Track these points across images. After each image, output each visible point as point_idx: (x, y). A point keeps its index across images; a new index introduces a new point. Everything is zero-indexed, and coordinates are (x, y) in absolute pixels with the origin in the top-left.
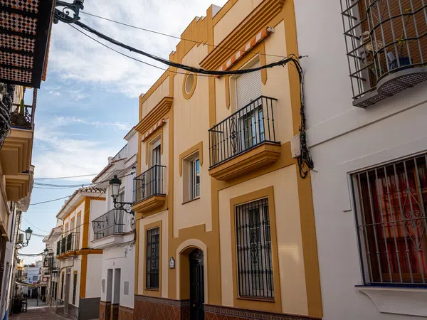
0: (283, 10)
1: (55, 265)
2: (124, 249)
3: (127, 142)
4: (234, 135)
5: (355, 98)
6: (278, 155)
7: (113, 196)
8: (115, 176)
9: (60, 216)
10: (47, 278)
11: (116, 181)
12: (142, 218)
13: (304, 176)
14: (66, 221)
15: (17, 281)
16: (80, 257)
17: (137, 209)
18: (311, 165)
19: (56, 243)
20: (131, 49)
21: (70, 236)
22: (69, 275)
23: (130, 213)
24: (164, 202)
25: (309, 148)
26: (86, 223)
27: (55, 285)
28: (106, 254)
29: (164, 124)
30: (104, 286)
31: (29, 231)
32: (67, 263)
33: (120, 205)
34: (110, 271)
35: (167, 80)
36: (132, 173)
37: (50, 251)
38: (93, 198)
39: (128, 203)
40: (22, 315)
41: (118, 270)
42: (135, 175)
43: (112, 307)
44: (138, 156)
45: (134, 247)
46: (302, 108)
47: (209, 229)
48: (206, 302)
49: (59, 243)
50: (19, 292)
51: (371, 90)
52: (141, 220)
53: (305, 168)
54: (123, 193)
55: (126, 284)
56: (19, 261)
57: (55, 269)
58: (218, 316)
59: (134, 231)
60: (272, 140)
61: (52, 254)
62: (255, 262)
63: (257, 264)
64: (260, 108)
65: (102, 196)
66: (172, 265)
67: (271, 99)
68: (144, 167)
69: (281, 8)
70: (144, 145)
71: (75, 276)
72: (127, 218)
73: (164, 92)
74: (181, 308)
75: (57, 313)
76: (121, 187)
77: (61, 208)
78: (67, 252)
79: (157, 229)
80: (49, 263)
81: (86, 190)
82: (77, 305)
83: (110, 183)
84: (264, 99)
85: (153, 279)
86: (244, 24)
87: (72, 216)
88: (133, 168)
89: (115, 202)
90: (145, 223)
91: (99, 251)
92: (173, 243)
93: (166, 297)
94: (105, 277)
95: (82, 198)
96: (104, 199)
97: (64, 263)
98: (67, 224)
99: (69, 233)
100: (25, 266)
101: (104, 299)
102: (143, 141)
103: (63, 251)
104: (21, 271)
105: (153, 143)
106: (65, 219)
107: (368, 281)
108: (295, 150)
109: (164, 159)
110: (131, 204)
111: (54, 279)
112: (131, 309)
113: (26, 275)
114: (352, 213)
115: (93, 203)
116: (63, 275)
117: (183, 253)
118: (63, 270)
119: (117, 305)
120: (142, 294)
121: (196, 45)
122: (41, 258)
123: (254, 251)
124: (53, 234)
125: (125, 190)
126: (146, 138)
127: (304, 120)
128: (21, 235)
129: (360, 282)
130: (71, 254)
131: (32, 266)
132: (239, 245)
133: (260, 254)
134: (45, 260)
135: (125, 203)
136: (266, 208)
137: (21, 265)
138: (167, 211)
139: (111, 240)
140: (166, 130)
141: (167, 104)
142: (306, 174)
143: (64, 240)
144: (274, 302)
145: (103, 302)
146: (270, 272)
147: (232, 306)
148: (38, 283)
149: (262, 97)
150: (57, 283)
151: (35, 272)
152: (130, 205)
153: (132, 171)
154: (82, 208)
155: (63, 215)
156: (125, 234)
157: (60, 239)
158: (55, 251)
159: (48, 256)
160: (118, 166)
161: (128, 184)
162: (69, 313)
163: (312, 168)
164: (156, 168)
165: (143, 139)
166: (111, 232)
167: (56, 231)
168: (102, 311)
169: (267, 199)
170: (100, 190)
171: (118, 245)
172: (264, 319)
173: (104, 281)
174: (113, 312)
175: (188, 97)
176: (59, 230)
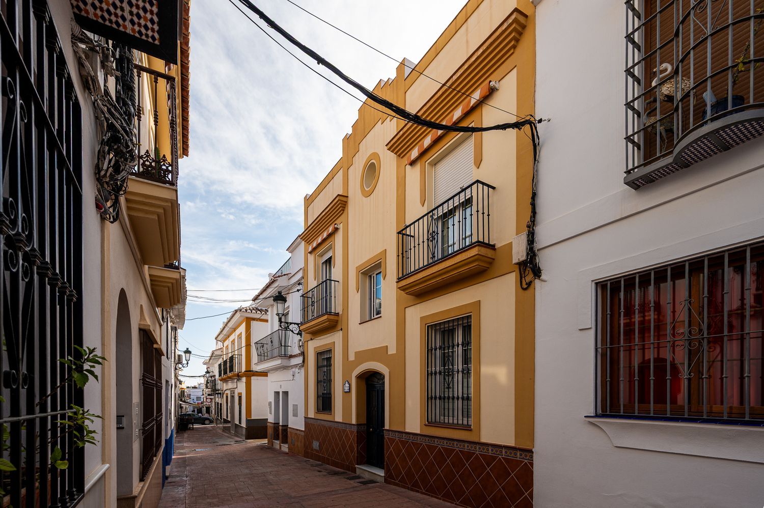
0: (519, 50)
1: (218, 387)
2: (291, 372)
3: (290, 255)
4: (432, 237)
5: (628, 172)
6: (491, 262)
7: (278, 314)
8: (280, 293)
9: (219, 338)
10: (211, 399)
11: (280, 298)
12: (311, 339)
13: (526, 286)
14: (226, 343)
15: (181, 400)
16: (244, 379)
17: (305, 330)
18: (537, 273)
19: (217, 366)
21: (232, 359)
22: (233, 397)
23: (297, 334)
24: (337, 322)
25: (538, 250)
26: (248, 345)
27: (219, 407)
28: (272, 377)
29: (336, 230)
30: (270, 408)
31: (188, 352)
32: (230, 385)
33: (285, 325)
34: (277, 393)
35: (340, 175)
36: (298, 290)
37: (211, 374)
38: (254, 319)
39: (295, 324)
40: (189, 432)
41: (286, 393)
42: (301, 292)
43: (280, 428)
44: (305, 270)
45: (303, 370)
46: (534, 196)
47: (392, 351)
48: (387, 427)
49: (220, 365)
50: (183, 411)
52: (310, 343)
53: (530, 277)
54: (288, 314)
55: (295, 406)
56: (181, 382)
57: (218, 390)
58: (402, 442)
59: (303, 354)
60: (486, 241)
61: (214, 376)
62: (449, 388)
63: (451, 390)
64: (468, 202)
65: (264, 317)
66: (347, 389)
67: (489, 186)
68: (312, 283)
69: (514, 47)
70: (311, 258)
71: (240, 398)
72: (294, 341)
73: (336, 189)
74: (357, 432)
75: (223, 431)
76: (287, 305)
77: (221, 326)
78: (229, 374)
79: (330, 351)
80: (212, 385)
81: (246, 310)
82: (244, 425)
83: (274, 300)
84: (480, 186)
86: (455, 78)
87: (231, 338)
88: (299, 284)
89: (280, 321)
90: (314, 345)
91: (264, 374)
92: (348, 366)
93: (340, 420)
94: (271, 398)
95: (242, 318)
96: (266, 321)
97: (227, 384)
98: (227, 346)
99: (230, 355)
100: (188, 387)
101: (271, 419)
102: (310, 253)
103: (225, 373)
104: (184, 391)
105: (322, 255)
106: (224, 341)
108: (519, 253)
109: (337, 272)
110: (298, 324)
111: (218, 400)
112: (302, 431)
113: (189, 396)
114: (592, 332)
115: (254, 324)
116: (227, 397)
117: (360, 377)
118: (226, 392)
119: (285, 427)
120: (313, 417)
121: (380, 122)
122: (202, 380)
123: (448, 376)
124: (213, 356)
125: (290, 309)
126: (314, 249)
127: (534, 212)
128: (179, 356)
129: (592, 413)
130: (234, 375)
131: (195, 388)
132: (430, 369)
133: (456, 379)
134: (207, 383)
135: (291, 323)
136: (467, 329)
137: (184, 386)
138: (341, 332)
139: (278, 362)
140: (339, 238)
141: (340, 205)
142: (529, 284)
143: (225, 362)
144: (471, 430)
145: (271, 423)
146: (468, 399)
147: (418, 432)
148: (202, 403)
149: (478, 181)
150: (221, 404)
151: (198, 393)
152: (296, 326)
153: (299, 288)
154: (242, 329)
155: (223, 336)
156: (291, 357)
157: (220, 361)
158: (217, 373)
159: (210, 379)
160: (282, 282)
161: (294, 302)
162: (235, 431)
163: (539, 277)
164: (326, 283)
165: (310, 249)
166: (276, 352)
168: (270, 431)
169: (469, 317)
170: (261, 311)
171: (285, 368)
172: (457, 447)
173: (270, 403)
174: (281, 432)
175: (367, 195)
176: (219, 353)
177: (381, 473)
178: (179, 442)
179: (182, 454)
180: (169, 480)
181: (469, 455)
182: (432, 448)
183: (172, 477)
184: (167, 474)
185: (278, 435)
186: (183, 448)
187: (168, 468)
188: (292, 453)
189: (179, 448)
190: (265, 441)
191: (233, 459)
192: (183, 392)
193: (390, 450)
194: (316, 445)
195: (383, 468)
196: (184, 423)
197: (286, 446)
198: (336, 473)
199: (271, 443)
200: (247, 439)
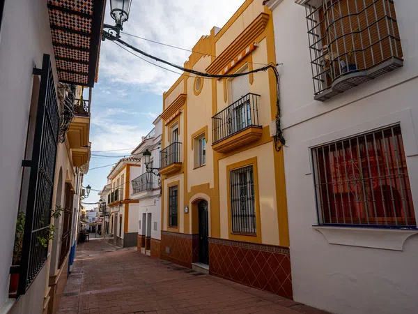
0: (266, 30)
1: (107, 211)
2: (153, 200)
3: (154, 126)
4: (229, 121)
5: (316, 94)
6: (261, 135)
7: (145, 163)
8: (147, 150)
9: (110, 177)
10: (102, 219)
11: (147, 153)
12: (166, 179)
13: (278, 150)
14: (114, 181)
15: (82, 221)
16: (124, 205)
17: (162, 173)
18: (283, 142)
19: (107, 196)
20: (157, 59)
21: (117, 191)
22: (116, 217)
23: (158, 175)
24: (181, 168)
25: (283, 130)
26: (128, 182)
27: (107, 224)
28: (142, 203)
29: (180, 113)
30: (140, 225)
31: (89, 187)
32: (115, 209)
33: (150, 170)
34: (144, 214)
35: (182, 83)
36: (158, 148)
37: (103, 201)
38: (132, 165)
39: (156, 169)
40: (85, 244)
41: (150, 214)
42: (160, 149)
43: (146, 239)
44: (163, 135)
45: (160, 198)
46: (278, 102)
47: (212, 186)
48: (210, 236)
49: (109, 195)
50: (83, 228)
51: (327, 89)
52: (165, 181)
53: (279, 144)
54: (153, 161)
55: (155, 223)
56: (82, 208)
58: (218, 246)
59: (161, 188)
60: (257, 124)
61: (105, 203)
62: (243, 209)
63: (245, 210)
64: (248, 101)
65: (138, 163)
66: (186, 211)
67: (256, 95)
68: (167, 144)
69: (264, 28)
70: (166, 128)
71: (121, 218)
72: (156, 179)
73: (180, 90)
74: (193, 240)
75: (109, 242)
76: (151, 157)
77: (110, 172)
78: (115, 202)
79: (176, 186)
80: (103, 209)
81: (127, 160)
82: (122, 237)
83: (144, 155)
84: (251, 95)
85: (173, 220)
86: (237, 40)
87: (117, 177)
88: (159, 144)
89: (147, 167)
90: (168, 182)
91: (137, 201)
92: (187, 196)
93: (183, 232)
94: (141, 219)
95: (125, 165)
96: (140, 166)
97: (113, 209)
98: (114, 183)
99: (116, 189)
100: (87, 211)
101: (140, 233)
102: (166, 125)
103: (112, 201)
105: (172, 127)
106: (113, 179)
107: (321, 222)
108: (273, 131)
109: (181, 138)
110: (158, 169)
111: (107, 220)
112: (159, 240)
113: (87, 217)
114: (312, 175)
115: (132, 168)
116: (113, 217)
117: (194, 203)
118: (112, 214)
119: (149, 237)
120: (166, 230)
121: (203, 56)
122: (97, 206)
123: (243, 201)
124: (105, 190)
125: (154, 159)
126: (168, 124)
127: (279, 110)
128: (83, 190)
129: (316, 223)
130: (118, 203)
131: (92, 211)
132: (233, 198)
133: (247, 204)
134: (100, 207)
135: (154, 169)
136: (252, 172)
137: (84, 210)
138: (183, 174)
139: (145, 194)
140: (182, 117)
141: (183, 99)
142: (280, 148)
143: (112, 194)
144: (256, 236)
145: (140, 235)
146: (254, 216)
147: (228, 238)
148: (96, 222)
149: (249, 93)
151: (94, 215)
153: (159, 146)
154: (124, 172)
155: (112, 176)
156: (154, 190)
157: (110, 193)
158: (107, 202)
159: (102, 205)
160: (149, 143)
161: (156, 155)
162: (117, 242)
163: (284, 144)
164: (175, 144)
166: (145, 187)
168: (139, 241)
169: (252, 166)
170: (136, 159)
171: (150, 197)
172: (249, 248)
173: (140, 221)
174: (146, 242)
175: (197, 94)
176: (109, 187)
177: (207, 267)
178: (78, 250)
179: (80, 258)
180: (72, 274)
181: (256, 253)
182: (235, 249)
183: (74, 272)
184: (70, 270)
185: (144, 244)
186: (81, 254)
187: (71, 267)
188: (153, 256)
189: (78, 254)
190: (136, 249)
191: (113, 261)
192: (84, 215)
193: (212, 251)
194: (168, 250)
195: (208, 264)
197: (149, 251)
198: (179, 269)
199: (139, 250)
200: (124, 247)
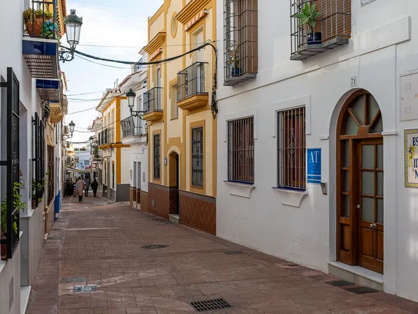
1: (99, 154)
2: (142, 147)
7: (130, 106)
8: (131, 90)
11: (131, 94)
12: (151, 125)
13: (214, 117)
14: (105, 114)
16: (115, 149)
17: (146, 118)
18: (216, 111)
21: (106, 131)
22: (109, 164)
23: (144, 120)
24: (161, 116)
25: (217, 101)
26: (118, 121)
27: (100, 172)
28: (132, 149)
30: (131, 175)
32: (107, 153)
33: (135, 113)
34: (135, 163)
36: (144, 87)
41: (140, 163)
42: (146, 88)
43: (137, 191)
45: (147, 146)
47: (182, 141)
48: (180, 188)
49: (99, 134)
52: (151, 127)
55: (144, 173)
59: (147, 135)
66: (165, 163)
71: (113, 165)
72: (143, 123)
74: (170, 193)
78: (105, 145)
79: (159, 135)
80: (94, 150)
81: (116, 91)
82: (115, 190)
87: (108, 111)
88: (145, 82)
89: (131, 111)
90: (154, 129)
91: (128, 146)
93: (163, 184)
94: (132, 168)
97: (105, 153)
98: (105, 117)
100: (76, 150)
101: (132, 185)
103: (103, 143)
106: (103, 112)
111: (100, 166)
112: (147, 193)
113: (77, 160)
115: (123, 102)
116: (105, 164)
117: (171, 155)
118: (105, 159)
119: (139, 190)
120: (152, 182)
123: (198, 158)
124: (95, 125)
130: (108, 146)
131: (84, 150)
132: (193, 154)
135: (139, 112)
137: (71, 149)
138: (163, 123)
143: (102, 132)
145: (132, 187)
147: (189, 191)
150: (102, 170)
153: (144, 85)
154: (114, 105)
156: (142, 136)
157: (99, 131)
162: (110, 195)
165: (150, 59)
167: (97, 122)
168: (131, 194)
169: (202, 128)
171: (138, 144)
172: (199, 198)
173: (131, 171)
174: (137, 194)
175: (173, 37)
177: (178, 217)
185: (136, 197)
188: (142, 210)
190: (129, 203)
193: (181, 202)
194: (153, 202)
196: (69, 190)
197: (140, 205)
199: (132, 204)
200: (117, 201)
